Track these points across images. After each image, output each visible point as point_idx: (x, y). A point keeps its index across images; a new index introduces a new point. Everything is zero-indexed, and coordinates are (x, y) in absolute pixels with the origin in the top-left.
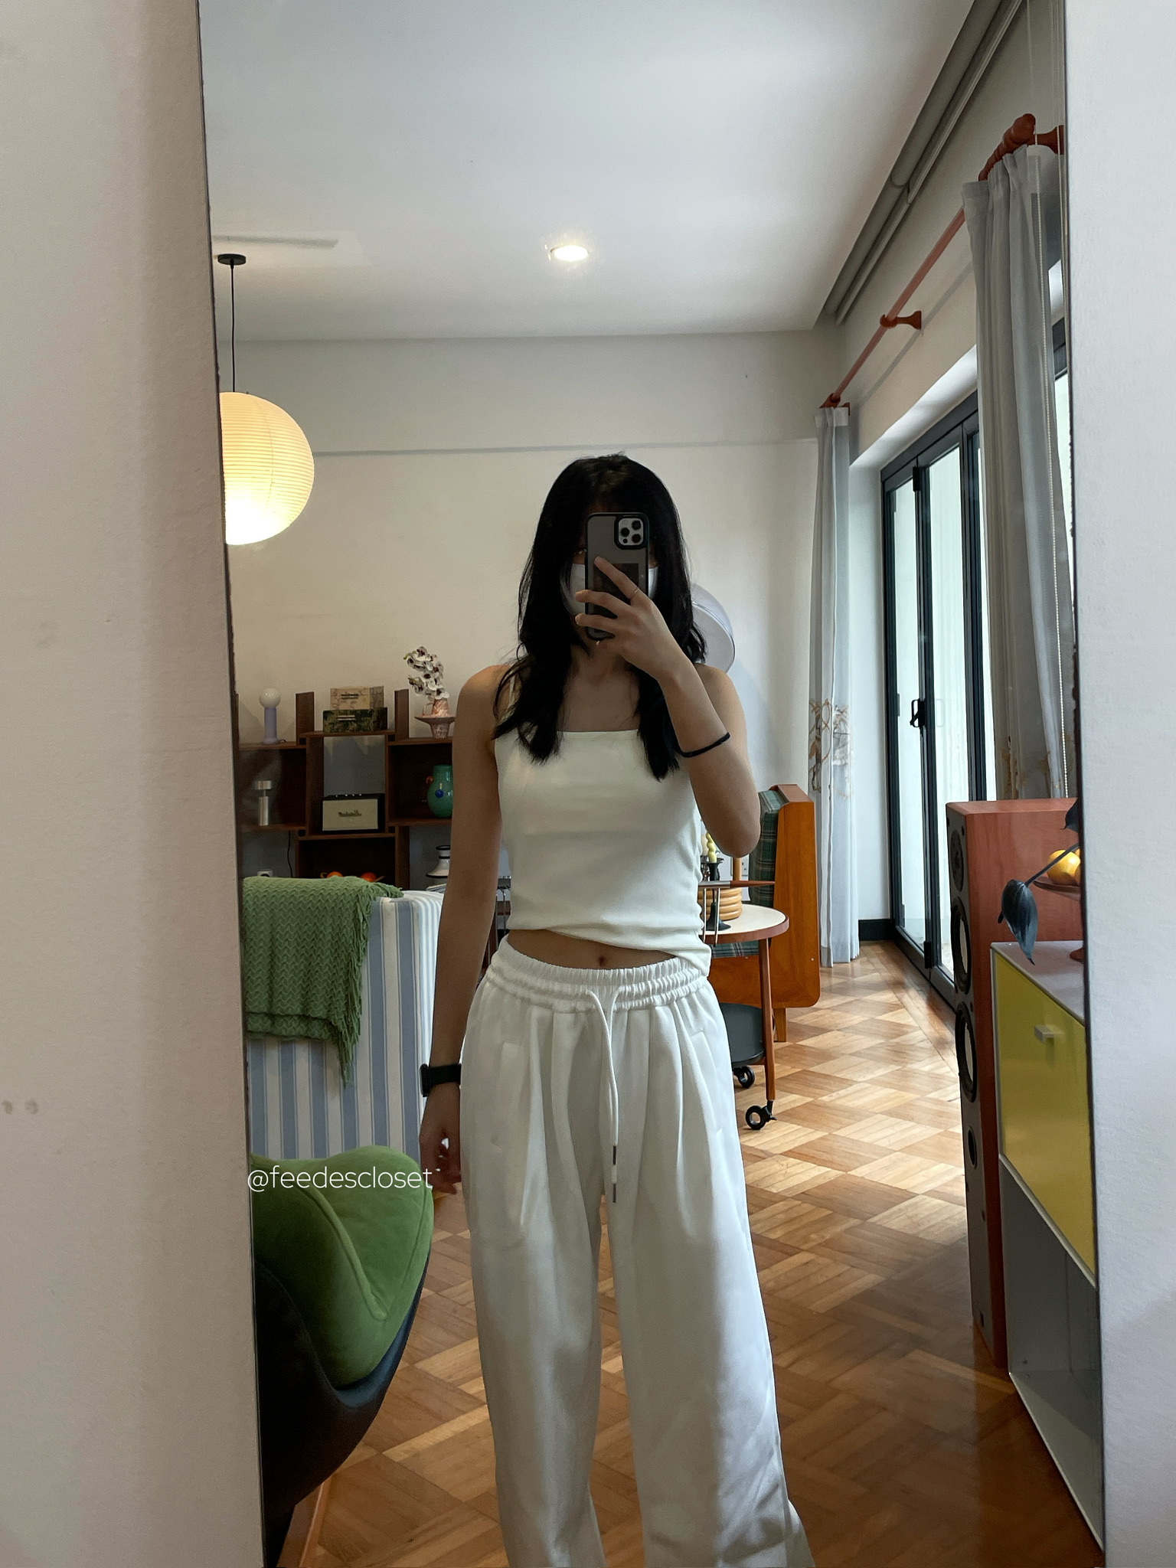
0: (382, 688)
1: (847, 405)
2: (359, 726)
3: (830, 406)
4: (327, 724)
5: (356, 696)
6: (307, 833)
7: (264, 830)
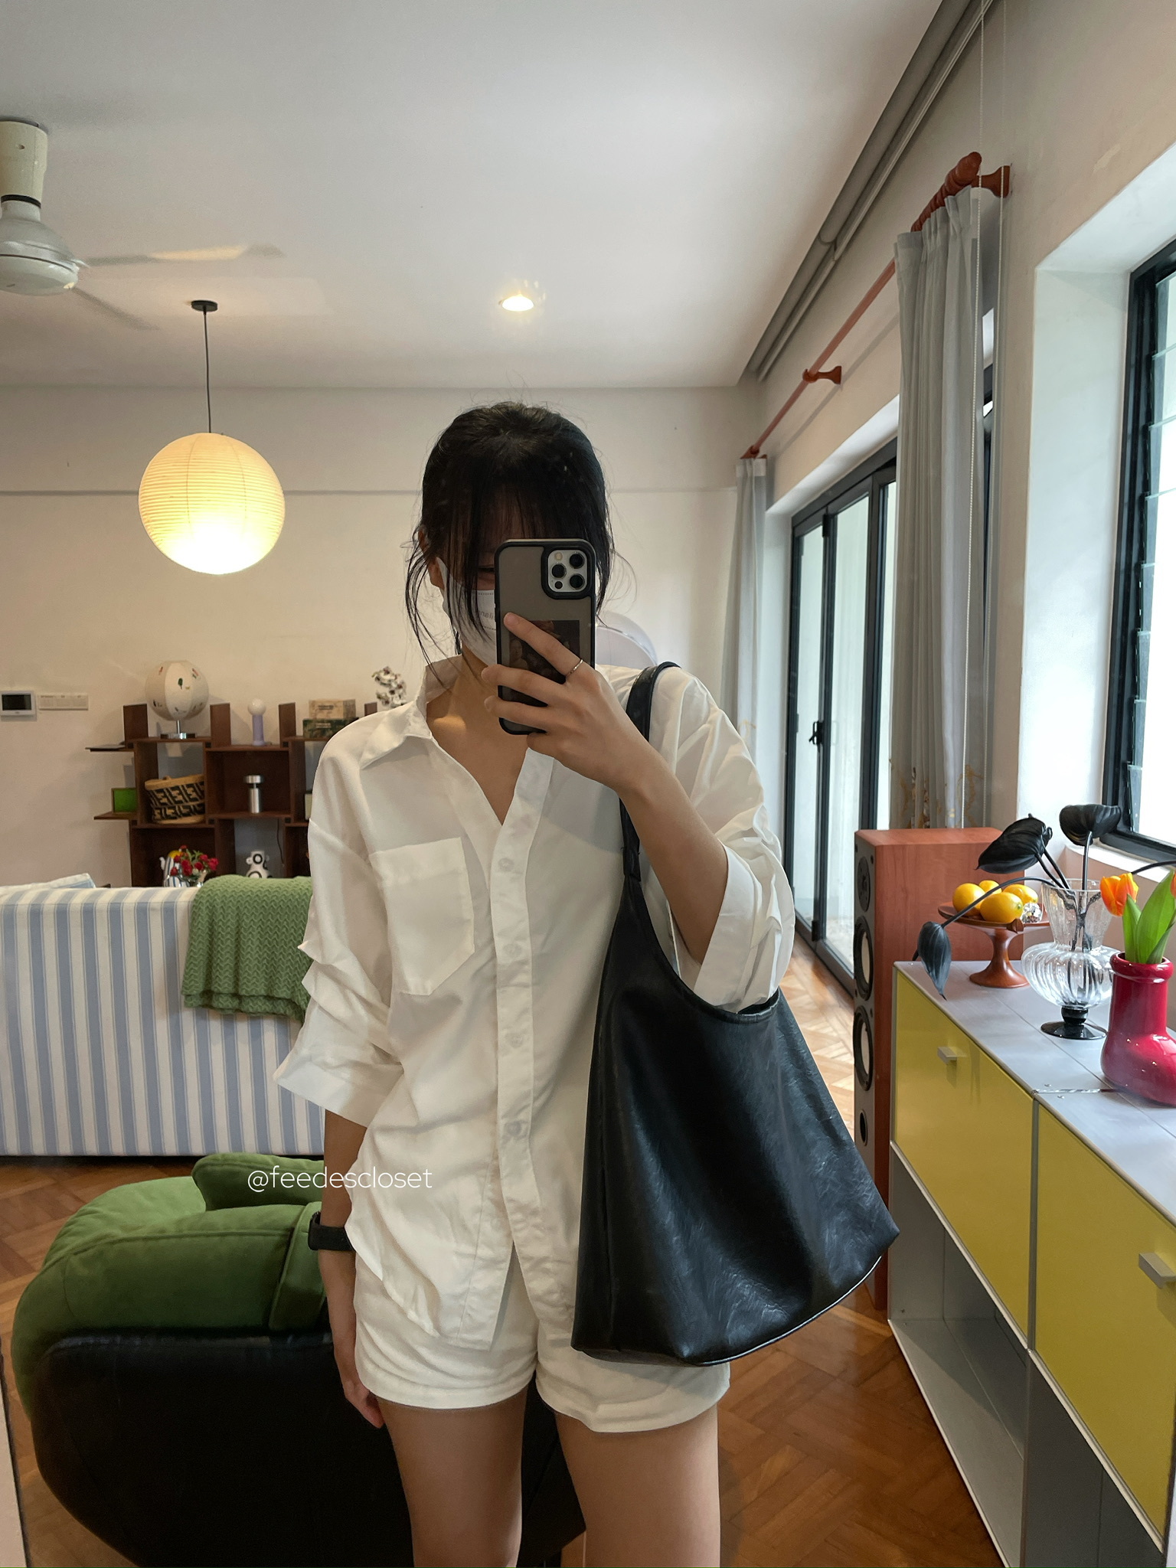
0: (353, 702)
1: (764, 457)
3: (750, 457)
4: (307, 730)
5: (331, 707)
6: (293, 820)
7: (255, 817)
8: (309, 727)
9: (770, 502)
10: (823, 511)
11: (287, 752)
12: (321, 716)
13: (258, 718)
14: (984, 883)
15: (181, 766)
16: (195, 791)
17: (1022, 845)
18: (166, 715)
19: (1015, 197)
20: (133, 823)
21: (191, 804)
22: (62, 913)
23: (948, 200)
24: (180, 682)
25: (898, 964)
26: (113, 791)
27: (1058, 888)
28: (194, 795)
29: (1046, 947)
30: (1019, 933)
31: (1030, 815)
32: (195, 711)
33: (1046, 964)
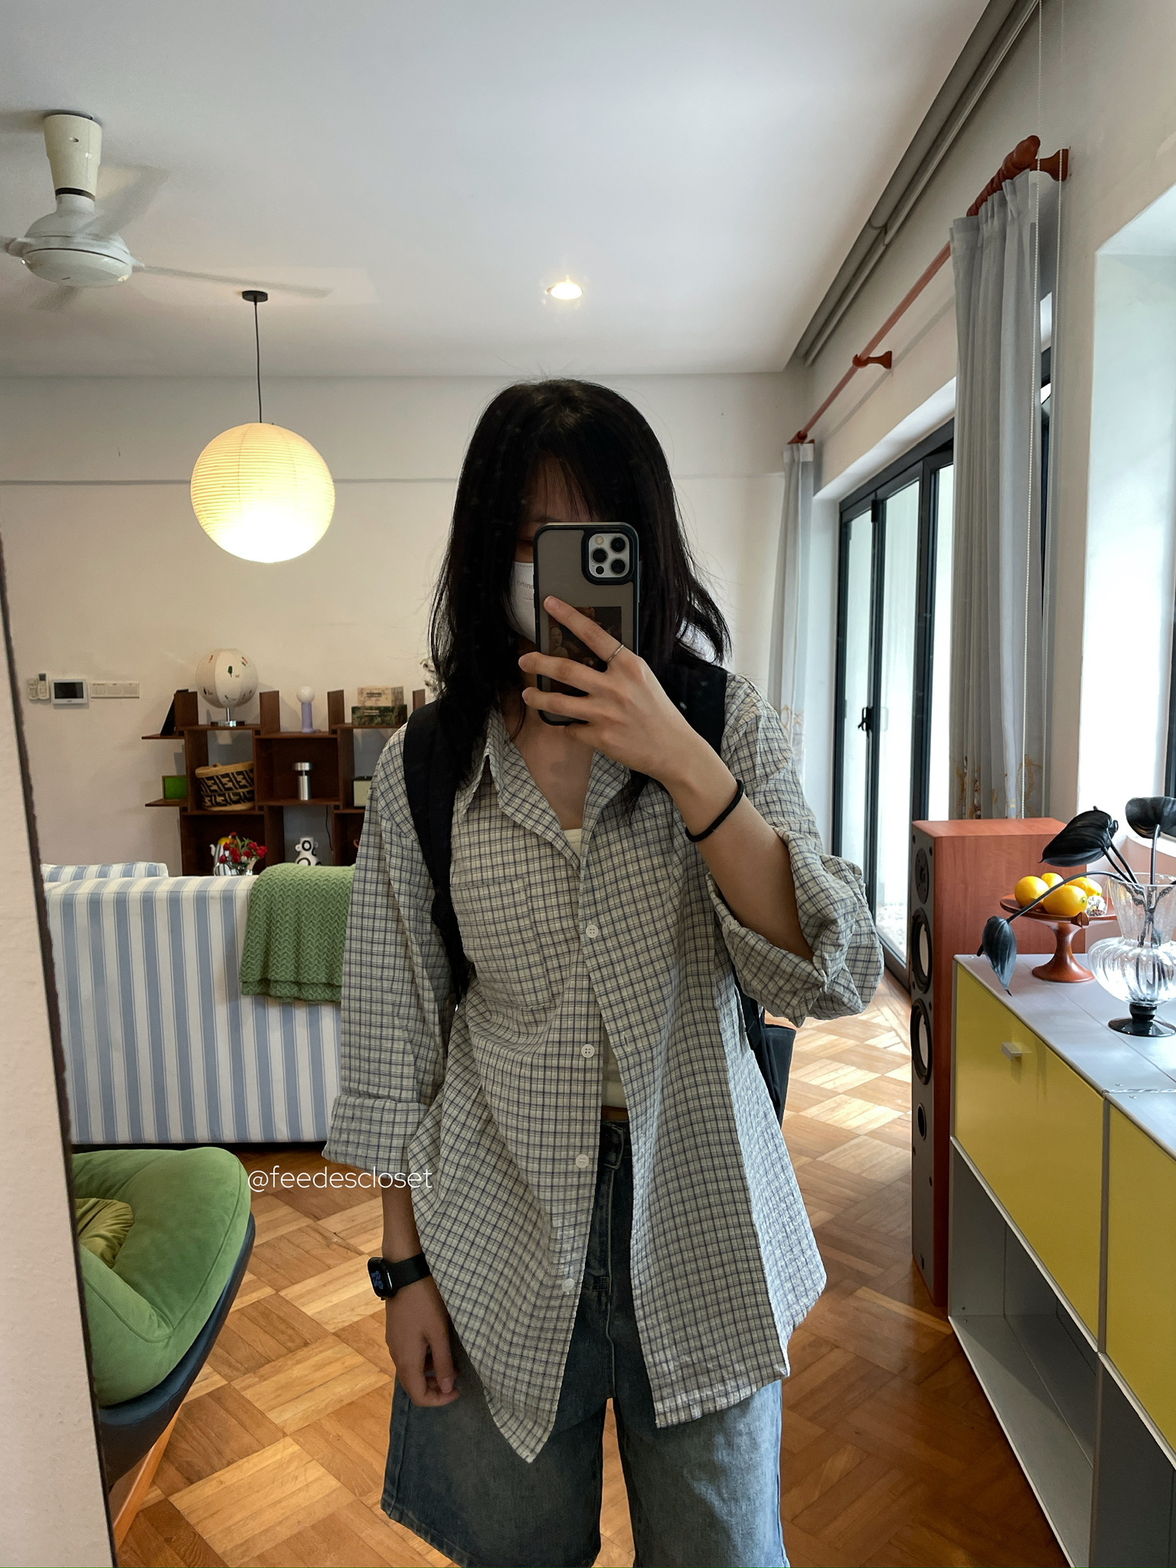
0: (402, 688)
1: (812, 441)
2: (383, 722)
3: (797, 442)
4: (355, 716)
5: (379, 694)
6: (341, 807)
7: (304, 804)
8: (358, 714)
9: (818, 487)
10: (872, 497)
11: (336, 739)
12: (370, 703)
13: (307, 706)
14: (1046, 875)
15: (231, 754)
16: (244, 778)
17: (1089, 839)
18: (216, 702)
19: (1074, 179)
20: (183, 810)
21: (240, 791)
22: (121, 902)
23: (1006, 184)
24: (230, 670)
25: (958, 957)
26: (164, 778)
27: (1126, 882)
28: (244, 782)
29: (1113, 942)
30: (1084, 927)
31: (1095, 807)
32: (245, 699)
33: (1114, 960)
